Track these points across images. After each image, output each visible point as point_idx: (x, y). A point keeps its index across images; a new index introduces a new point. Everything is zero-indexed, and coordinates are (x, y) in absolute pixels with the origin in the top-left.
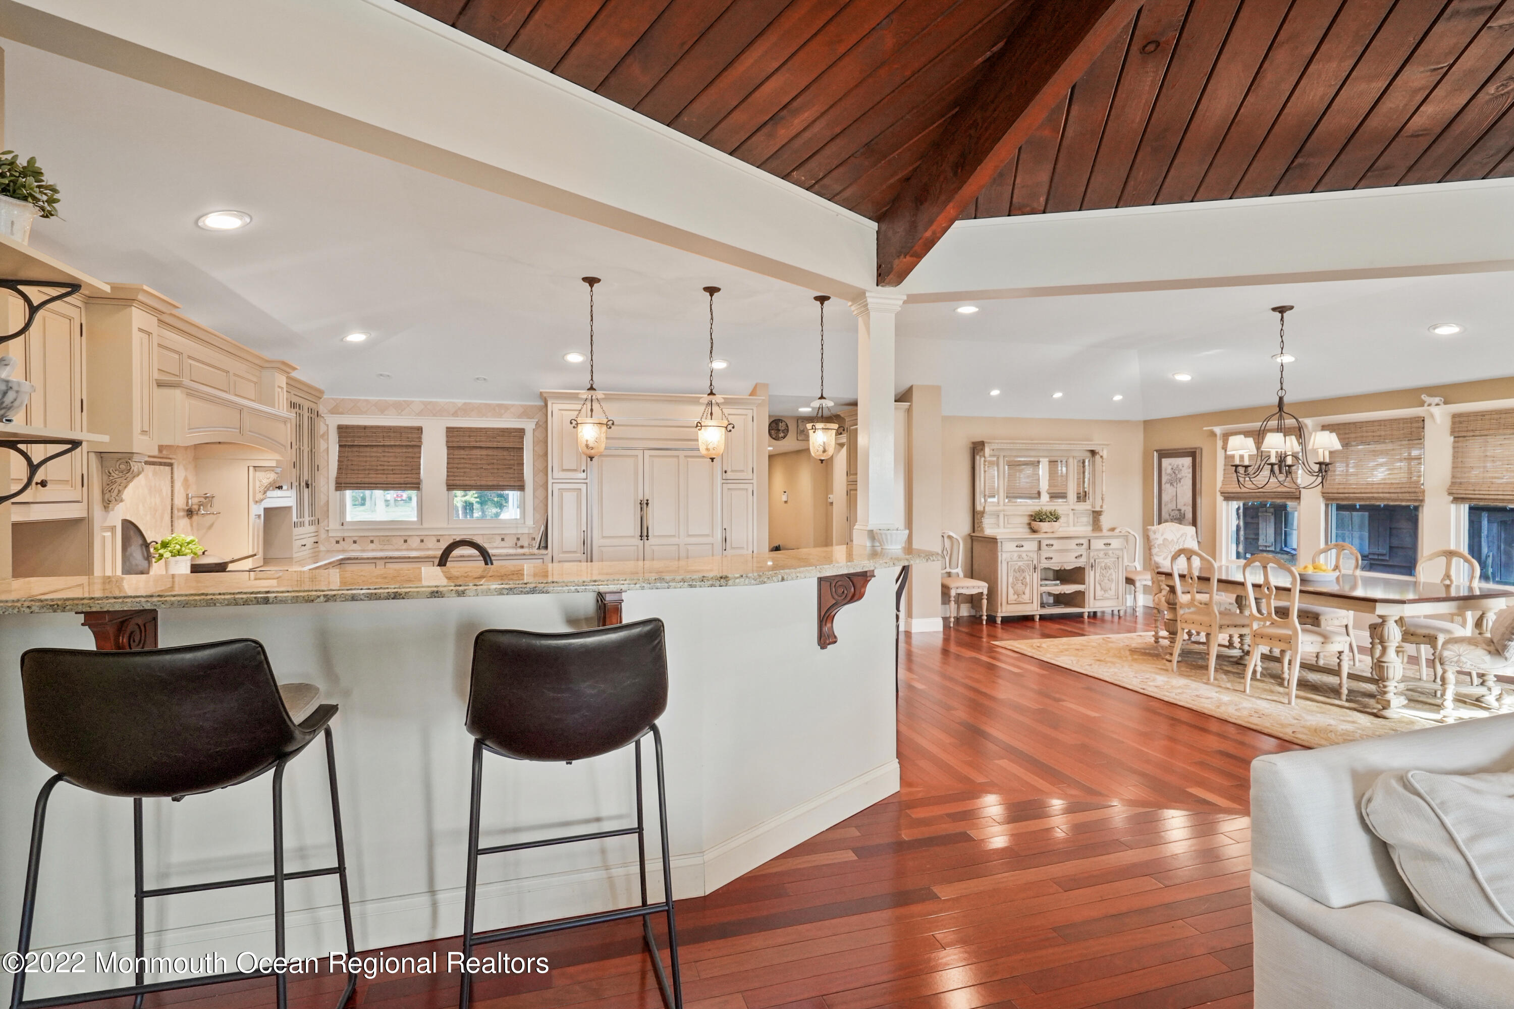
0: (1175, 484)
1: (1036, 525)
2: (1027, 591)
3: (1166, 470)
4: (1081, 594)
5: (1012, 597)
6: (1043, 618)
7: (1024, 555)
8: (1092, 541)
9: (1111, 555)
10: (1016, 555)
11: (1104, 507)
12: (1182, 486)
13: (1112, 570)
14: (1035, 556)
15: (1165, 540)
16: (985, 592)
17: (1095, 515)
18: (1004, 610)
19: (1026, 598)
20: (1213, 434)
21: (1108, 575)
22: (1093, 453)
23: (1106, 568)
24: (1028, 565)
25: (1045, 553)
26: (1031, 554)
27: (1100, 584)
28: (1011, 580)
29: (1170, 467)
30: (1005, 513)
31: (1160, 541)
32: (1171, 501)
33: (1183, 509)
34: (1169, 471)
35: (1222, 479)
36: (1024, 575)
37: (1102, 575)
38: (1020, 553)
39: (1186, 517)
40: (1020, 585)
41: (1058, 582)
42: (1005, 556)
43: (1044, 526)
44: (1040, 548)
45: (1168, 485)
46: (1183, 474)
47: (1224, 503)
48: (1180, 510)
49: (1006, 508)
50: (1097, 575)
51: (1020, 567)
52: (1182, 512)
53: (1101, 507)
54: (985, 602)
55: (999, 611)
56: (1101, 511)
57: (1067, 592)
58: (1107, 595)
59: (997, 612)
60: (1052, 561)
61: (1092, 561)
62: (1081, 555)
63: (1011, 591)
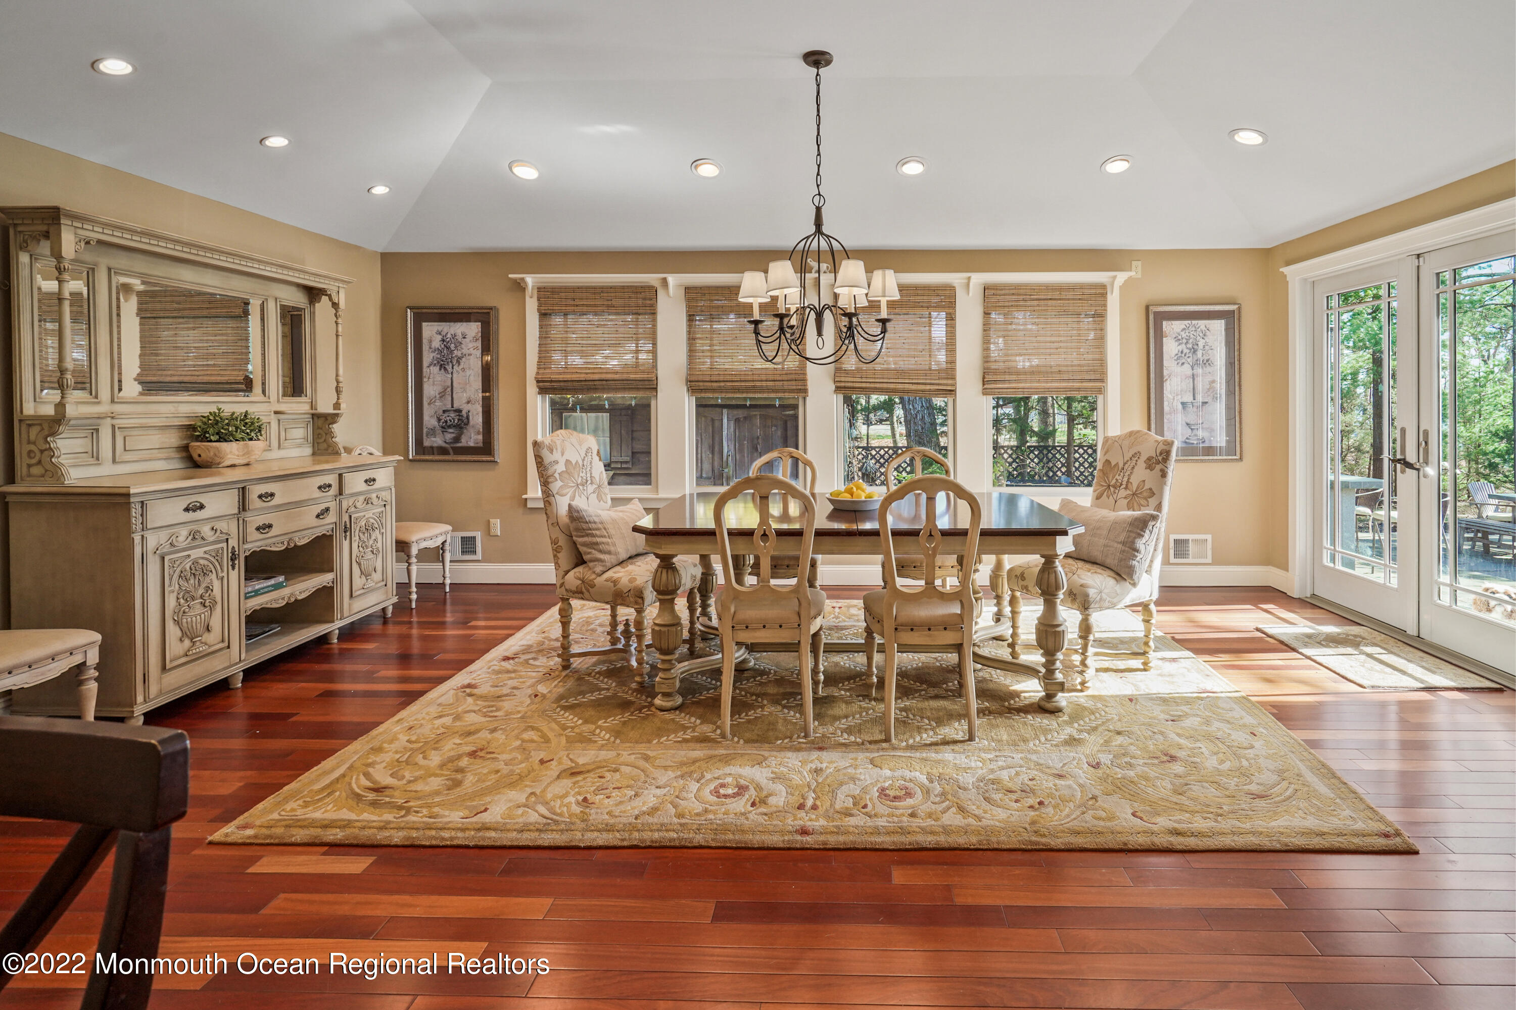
0: (449, 368)
1: (200, 449)
2: (216, 621)
3: (430, 341)
4: (326, 594)
5: (176, 647)
6: (252, 674)
7: (206, 530)
8: (347, 477)
9: (375, 501)
10: (184, 532)
11: (343, 406)
12: (463, 370)
13: (377, 531)
14: (232, 527)
15: (568, 462)
16: (93, 657)
17: (320, 422)
18: (154, 690)
19: (213, 638)
20: (519, 286)
21: (371, 542)
22: (313, 294)
23: (368, 529)
24: (217, 554)
25: (255, 520)
26: (222, 525)
27: (359, 564)
28: (171, 602)
29: (439, 337)
30: (115, 422)
31: (561, 467)
32: (442, 395)
33: (465, 408)
34: (437, 343)
35: (536, 359)
36: (207, 580)
37: (363, 545)
38: (194, 527)
39: (471, 423)
40: (198, 609)
41: (281, 579)
42: (152, 541)
43: (231, 451)
44: (243, 506)
45: (435, 369)
46: (465, 351)
47: (539, 397)
48: (459, 411)
49: (118, 408)
50: (355, 545)
51: (195, 562)
52: (464, 413)
53: (337, 406)
54: (92, 688)
55: (140, 699)
56: (337, 415)
57: (300, 598)
58: (371, 584)
59: (132, 703)
60: (274, 532)
61: (346, 518)
62: (327, 509)
63: (173, 631)
